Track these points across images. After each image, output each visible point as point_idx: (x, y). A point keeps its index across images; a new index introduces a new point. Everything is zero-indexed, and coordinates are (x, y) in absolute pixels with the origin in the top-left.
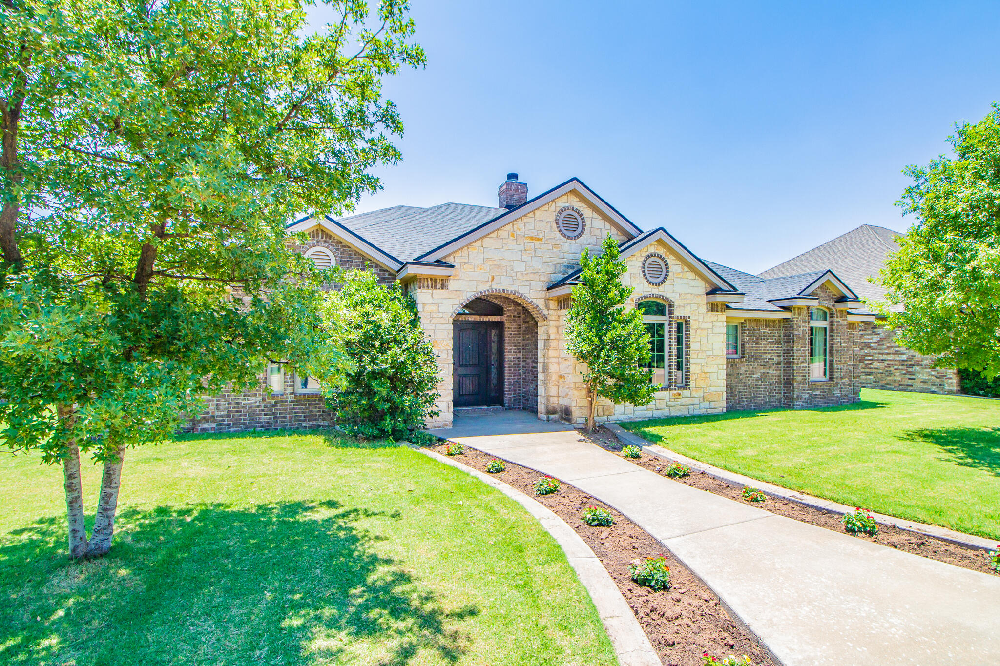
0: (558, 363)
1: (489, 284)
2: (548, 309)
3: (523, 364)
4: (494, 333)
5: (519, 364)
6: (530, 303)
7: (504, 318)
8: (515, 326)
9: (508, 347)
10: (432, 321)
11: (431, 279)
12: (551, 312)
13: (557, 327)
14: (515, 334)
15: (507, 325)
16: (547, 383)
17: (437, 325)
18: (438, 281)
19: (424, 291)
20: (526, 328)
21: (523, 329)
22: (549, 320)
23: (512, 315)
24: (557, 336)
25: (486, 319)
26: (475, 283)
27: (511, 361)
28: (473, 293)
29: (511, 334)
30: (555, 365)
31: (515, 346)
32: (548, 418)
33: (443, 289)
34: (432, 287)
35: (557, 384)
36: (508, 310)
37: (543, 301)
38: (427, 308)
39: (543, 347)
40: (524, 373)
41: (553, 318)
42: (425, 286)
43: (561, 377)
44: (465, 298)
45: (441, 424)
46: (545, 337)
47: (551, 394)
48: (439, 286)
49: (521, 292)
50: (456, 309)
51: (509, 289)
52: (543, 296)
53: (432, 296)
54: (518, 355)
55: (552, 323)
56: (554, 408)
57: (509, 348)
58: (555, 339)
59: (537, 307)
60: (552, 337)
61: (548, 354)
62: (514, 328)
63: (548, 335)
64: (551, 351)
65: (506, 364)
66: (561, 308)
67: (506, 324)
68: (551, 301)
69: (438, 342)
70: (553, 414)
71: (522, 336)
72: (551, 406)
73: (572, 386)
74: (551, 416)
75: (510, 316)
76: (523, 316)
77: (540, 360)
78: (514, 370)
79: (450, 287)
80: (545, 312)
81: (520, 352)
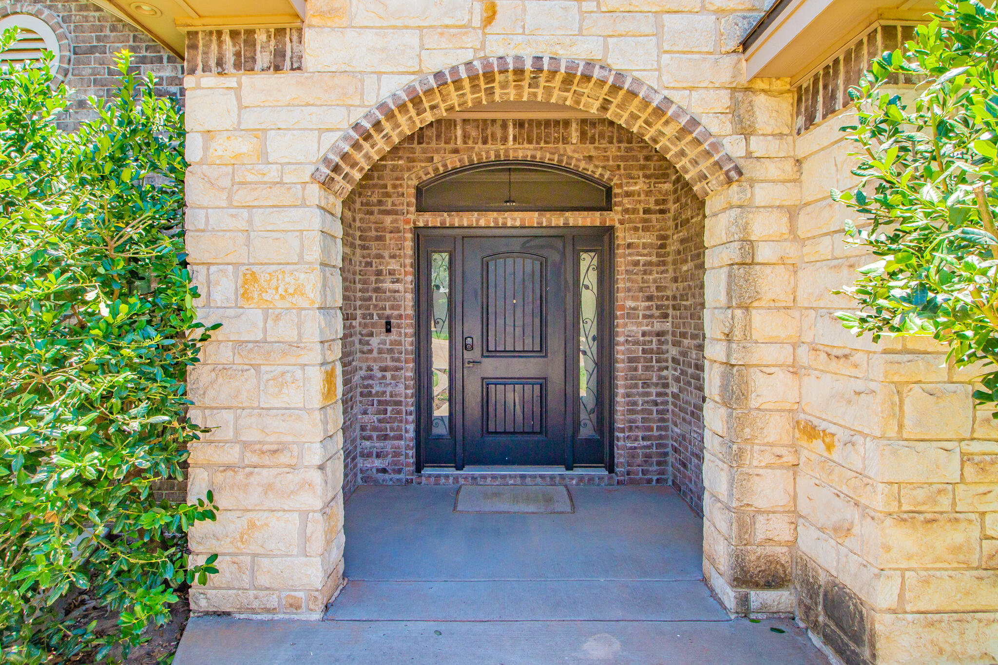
0: (795, 370)
1: (472, 40)
2: (746, 131)
3: (674, 351)
4: (588, 262)
5: (660, 352)
6: (659, 112)
7: (613, 218)
8: (649, 238)
9: (625, 301)
10: (237, 199)
11: (234, 34)
12: (757, 145)
13: (792, 212)
14: (650, 263)
15: (623, 236)
16: (740, 455)
17: (257, 214)
18: (261, 37)
19: (209, 80)
20: (682, 241)
21: (673, 246)
22: (752, 182)
23: (641, 207)
24: (791, 250)
25: (557, 220)
26: (412, 39)
27: (636, 343)
28: (406, 80)
29: (636, 264)
30: (781, 377)
31: (650, 298)
32: (744, 601)
33: (277, 69)
34: (237, 66)
35: (790, 459)
36: (628, 194)
37: (723, 100)
38: (221, 148)
39: (723, 299)
40: (677, 380)
41: (772, 170)
42: (212, 63)
43: (811, 431)
44: (372, 100)
45: (273, 601)
46: (732, 253)
47: (761, 503)
48: (263, 58)
49: (617, 63)
50: (334, 148)
51: (561, 52)
52: (725, 77)
53: (239, 99)
54: (658, 326)
55: (762, 194)
56: (771, 561)
57: (630, 303)
58: (782, 261)
59: (694, 122)
60: (764, 253)
61: (747, 327)
62: (645, 246)
63: (748, 244)
64: (757, 317)
65: (621, 352)
66: (810, 120)
67: (620, 234)
68: (761, 100)
69: (263, 278)
70: (768, 585)
71: (671, 268)
72: (755, 554)
73: (878, 501)
74: (759, 597)
75: (634, 211)
76: (673, 207)
77: (714, 351)
78: (647, 368)
79: (309, 62)
80: (734, 147)
81: (666, 316)
